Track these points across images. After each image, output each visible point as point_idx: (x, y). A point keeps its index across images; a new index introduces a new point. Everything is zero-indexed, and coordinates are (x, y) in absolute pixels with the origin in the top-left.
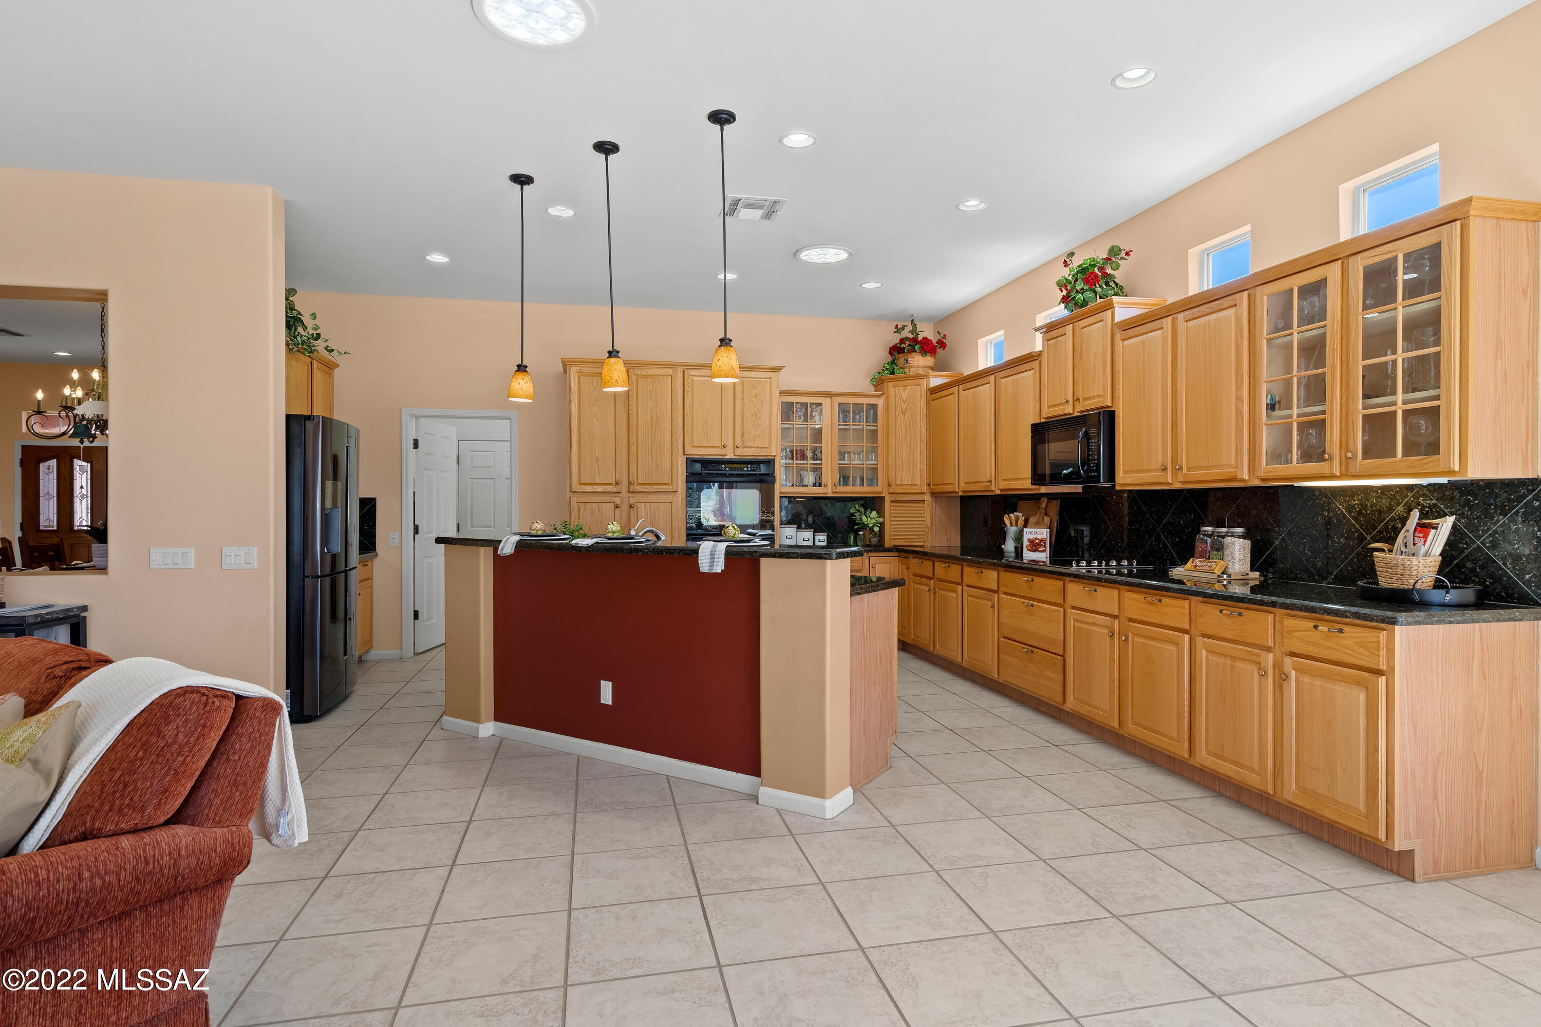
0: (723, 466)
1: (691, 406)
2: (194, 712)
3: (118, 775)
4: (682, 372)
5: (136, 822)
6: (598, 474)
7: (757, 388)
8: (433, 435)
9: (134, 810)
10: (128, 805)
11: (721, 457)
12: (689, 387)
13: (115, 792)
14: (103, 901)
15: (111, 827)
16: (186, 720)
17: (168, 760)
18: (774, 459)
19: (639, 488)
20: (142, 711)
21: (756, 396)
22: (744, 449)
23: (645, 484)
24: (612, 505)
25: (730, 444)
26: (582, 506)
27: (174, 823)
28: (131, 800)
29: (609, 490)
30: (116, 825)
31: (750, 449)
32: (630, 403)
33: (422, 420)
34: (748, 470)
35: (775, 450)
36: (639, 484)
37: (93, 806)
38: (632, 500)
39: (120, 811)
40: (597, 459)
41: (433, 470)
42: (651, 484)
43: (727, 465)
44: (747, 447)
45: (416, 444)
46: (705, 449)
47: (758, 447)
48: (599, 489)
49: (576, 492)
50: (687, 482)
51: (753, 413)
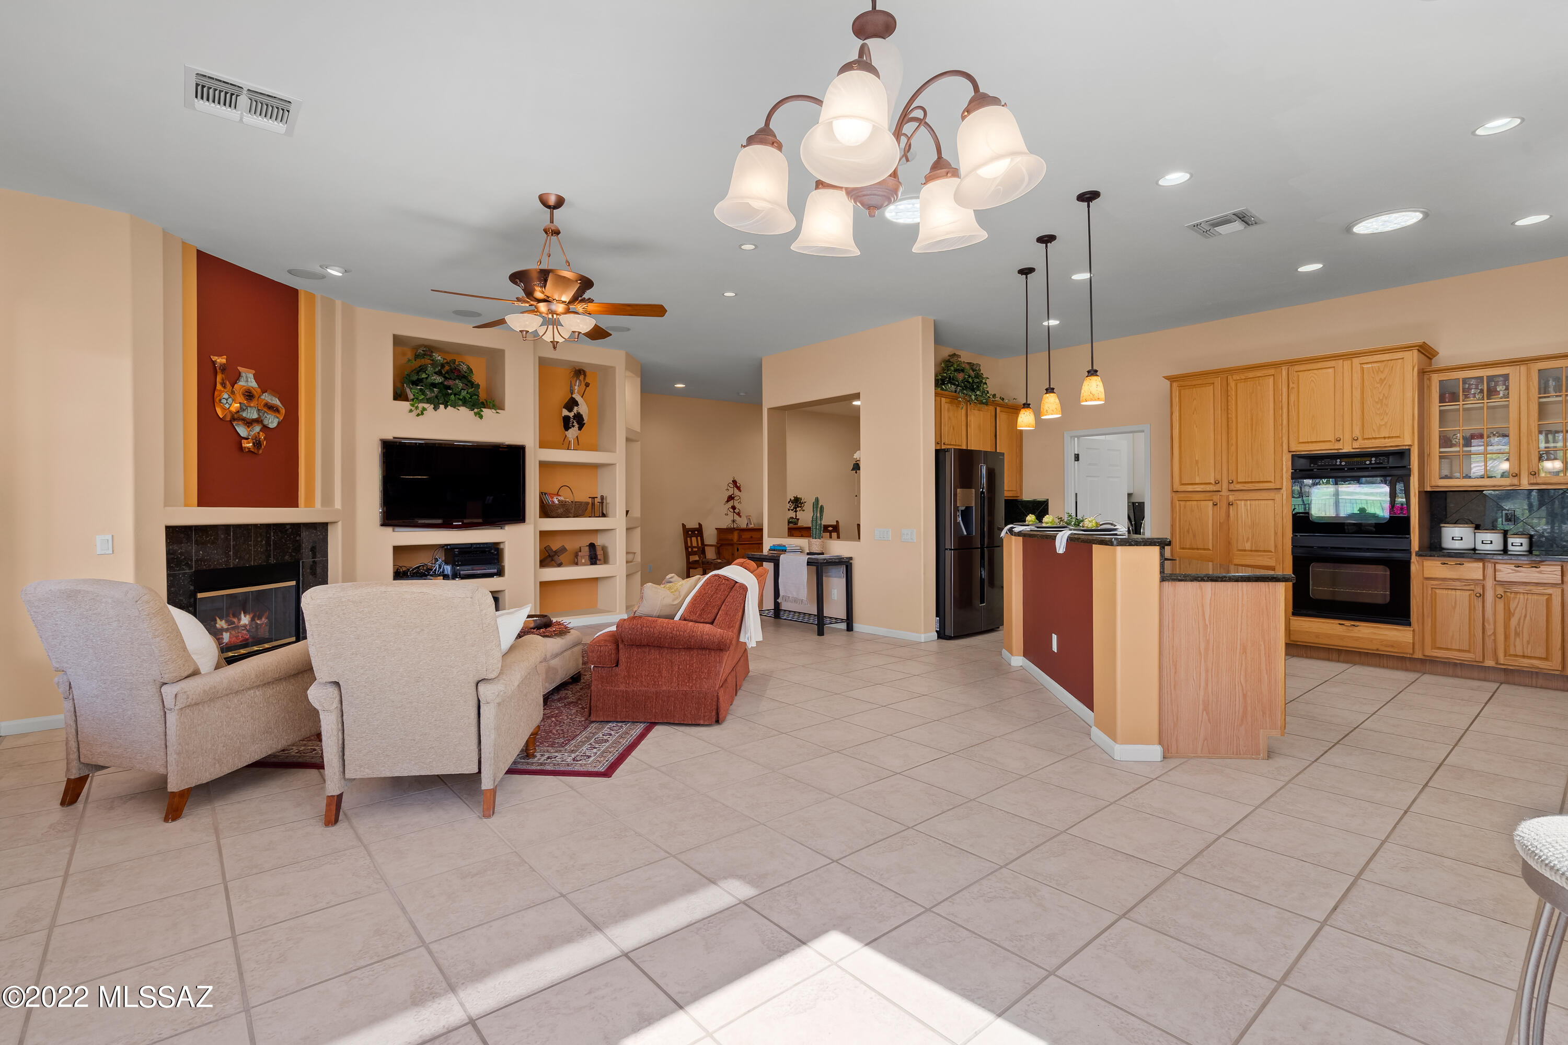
0: (1338, 460)
1: (1296, 403)
4: (1286, 370)
6: (1198, 475)
7: (1382, 372)
11: (1336, 451)
12: (1293, 383)
15: (701, 620)
18: (1410, 449)
19: (1239, 487)
21: (1382, 381)
22: (1366, 441)
23: (1245, 483)
24: (1211, 503)
25: (1347, 437)
26: (1182, 503)
29: (1208, 489)
31: (1373, 441)
32: (1229, 407)
33: (1084, 439)
34: (1371, 464)
35: (1407, 438)
36: (1238, 483)
38: (1231, 498)
40: (1197, 462)
42: (1252, 482)
43: (1343, 460)
44: (1369, 439)
45: (1077, 458)
46: (1314, 444)
47: (1385, 438)
48: (1198, 488)
49: (1177, 491)
50: (1292, 478)
51: (1377, 400)
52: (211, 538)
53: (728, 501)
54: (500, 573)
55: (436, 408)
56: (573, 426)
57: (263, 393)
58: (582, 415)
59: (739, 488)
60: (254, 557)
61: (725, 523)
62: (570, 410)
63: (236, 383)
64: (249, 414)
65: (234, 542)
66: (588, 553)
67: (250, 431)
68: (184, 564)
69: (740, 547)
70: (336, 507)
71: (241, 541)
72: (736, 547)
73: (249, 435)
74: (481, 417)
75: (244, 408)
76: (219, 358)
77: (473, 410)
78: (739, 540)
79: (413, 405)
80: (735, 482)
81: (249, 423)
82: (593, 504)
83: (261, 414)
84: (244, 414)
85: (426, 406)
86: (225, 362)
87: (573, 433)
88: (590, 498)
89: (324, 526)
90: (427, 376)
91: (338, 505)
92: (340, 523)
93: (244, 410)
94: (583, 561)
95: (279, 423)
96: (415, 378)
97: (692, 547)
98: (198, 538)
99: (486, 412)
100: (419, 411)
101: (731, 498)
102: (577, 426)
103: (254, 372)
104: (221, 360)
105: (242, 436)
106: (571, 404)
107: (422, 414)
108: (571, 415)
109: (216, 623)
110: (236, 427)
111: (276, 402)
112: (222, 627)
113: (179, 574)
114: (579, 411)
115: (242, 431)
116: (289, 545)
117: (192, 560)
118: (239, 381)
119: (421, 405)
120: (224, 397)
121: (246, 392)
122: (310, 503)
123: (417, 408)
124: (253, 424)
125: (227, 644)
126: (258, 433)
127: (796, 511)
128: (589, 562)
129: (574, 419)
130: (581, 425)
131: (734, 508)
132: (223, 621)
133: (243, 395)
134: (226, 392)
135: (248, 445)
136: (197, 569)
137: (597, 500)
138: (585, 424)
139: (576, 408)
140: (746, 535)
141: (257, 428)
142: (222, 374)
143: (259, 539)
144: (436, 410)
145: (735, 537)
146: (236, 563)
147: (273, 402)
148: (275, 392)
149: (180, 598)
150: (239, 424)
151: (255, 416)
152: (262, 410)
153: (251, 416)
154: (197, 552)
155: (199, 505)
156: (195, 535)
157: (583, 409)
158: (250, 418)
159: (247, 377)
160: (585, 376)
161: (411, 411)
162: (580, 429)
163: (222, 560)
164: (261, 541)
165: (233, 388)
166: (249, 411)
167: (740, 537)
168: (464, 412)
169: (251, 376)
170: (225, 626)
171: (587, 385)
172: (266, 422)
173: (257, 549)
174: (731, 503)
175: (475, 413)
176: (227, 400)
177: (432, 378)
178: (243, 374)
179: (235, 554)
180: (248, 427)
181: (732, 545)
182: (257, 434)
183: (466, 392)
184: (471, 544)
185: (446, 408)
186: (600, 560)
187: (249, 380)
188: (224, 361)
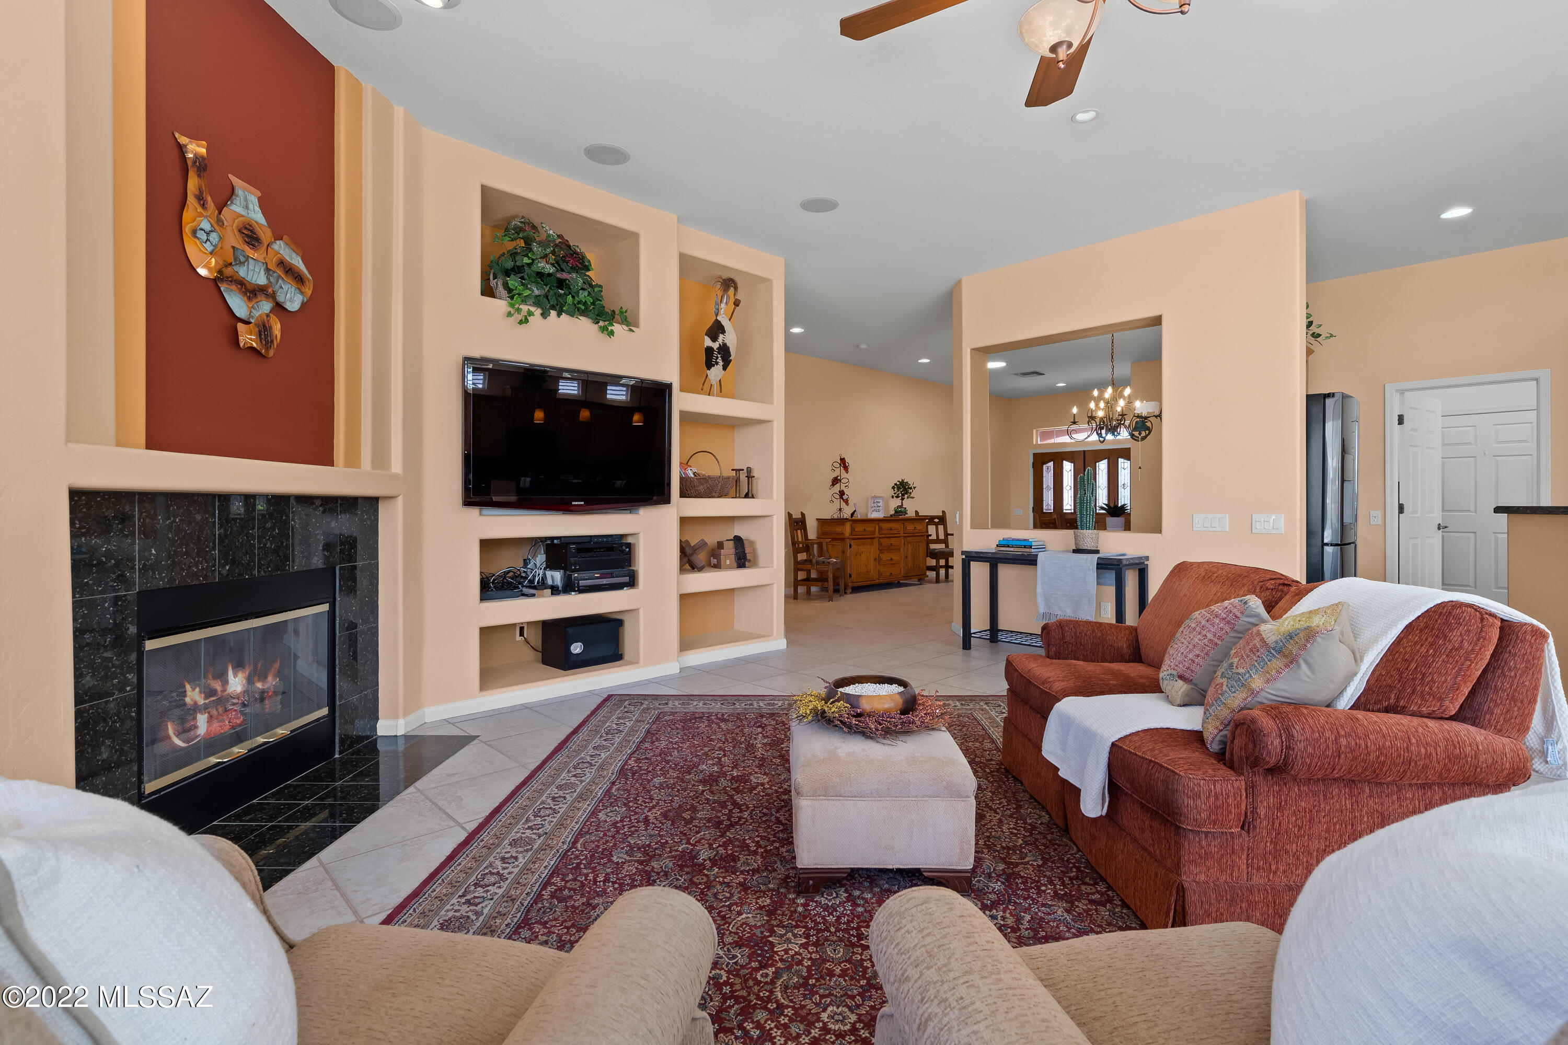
2: (1474, 625)
3: (1413, 666)
5: (1436, 709)
8: (1418, 409)
9: (1434, 698)
10: (1429, 693)
13: (1414, 679)
14: (1425, 767)
15: (1414, 708)
16: (1468, 630)
17: (1457, 661)
20: (1419, 617)
27: (1455, 720)
28: (1431, 689)
30: (1419, 708)
33: (1407, 394)
37: (1395, 687)
39: (1422, 697)
41: (1418, 446)
45: (1401, 420)
52: (174, 521)
53: (833, 485)
54: (632, 583)
55: (544, 315)
56: (717, 363)
57: (276, 240)
58: (729, 348)
59: (846, 468)
60: (259, 560)
61: (829, 511)
62: (714, 339)
63: (225, 205)
64: (250, 274)
65: (222, 531)
66: (733, 551)
67: (253, 307)
68: (114, 576)
69: (853, 542)
70: (393, 471)
71: (235, 528)
72: (848, 542)
73: (250, 316)
74: (611, 333)
75: (242, 259)
76: (191, 143)
77: (598, 323)
78: (851, 534)
79: (512, 306)
80: (843, 460)
81: (252, 292)
82: (737, 481)
83: (272, 279)
84: (242, 272)
85: (533, 309)
86: (205, 155)
87: (716, 373)
88: (733, 470)
89: (373, 502)
90: (531, 261)
91: (396, 466)
92: (400, 500)
93: (241, 263)
94: (728, 562)
95: (303, 305)
96: (509, 264)
97: (799, 543)
98: (148, 520)
99: (617, 328)
100: (519, 317)
101: (836, 481)
102: (721, 363)
103: (259, 194)
104: (196, 149)
105: (238, 315)
106: (716, 330)
107: (526, 321)
108: (715, 346)
109: (185, 696)
110: (225, 294)
111: (297, 262)
112: (196, 703)
113: (104, 600)
114: (726, 341)
115: (238, 305)
116: (318, 537)
117: (133, 568)
118: (232, 202)
119: (524, 308)
120: (202, 226)
121: (246, 228)
122: (353, 460)
123: (519, 310)
124: (259, 296)
125: (204, 738)
126: (268, 315)
127: (903, 499)
128: (735, 565)
129: (719, 353)
130: (727, 363)
131: (842, 493)
132: (197, 690)
133: (240, 231)
134: (206, 217)
135: (248, 338)
136: (144, 588)
137: (743, 477)
138: (731, 360)
139: (721, 336)
140: (859, 528)
141: (266, 307)
142: (199, 176)
143: (269, 525)
144: (545, 318)
145: (847, 529)
146: (224, 572)
147: (293, 262)
148: (298, 245)
149: (105, 655)
150: (232, 290)
151: (261, 280)
152: (274, 272)
153: (255, 277)
154: (144, 549)
155: (149, 446)
156: (140, 512)
157: (730, 338)
158: (253, 282)
159: (246, 200)
160: (736, 289)
161: (509, 315)
162: (725, 368)
163: (197, 567)
164: (273, 528)
165: (220, 213)
166: (251, 267)
167: (853, 529)
168: (584, 325)
169: (254, 200)
170: (201, 701)
171: (737, 303)
172: (281, 298)
173: (265, 544)
174: (837, 488)
175: (600, 327)
176: (208, 234)
177: (539, 265)
178: (239, 192)
179: (224, 555)
180: (250, 299)
181: (843, 540)
182: (265, 317)
183: (586, 293)
184: (591, 536)
185: (559, 315)
186: (749, 561)
187: (251, 206)
188: (203, 151)
